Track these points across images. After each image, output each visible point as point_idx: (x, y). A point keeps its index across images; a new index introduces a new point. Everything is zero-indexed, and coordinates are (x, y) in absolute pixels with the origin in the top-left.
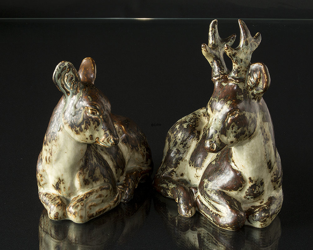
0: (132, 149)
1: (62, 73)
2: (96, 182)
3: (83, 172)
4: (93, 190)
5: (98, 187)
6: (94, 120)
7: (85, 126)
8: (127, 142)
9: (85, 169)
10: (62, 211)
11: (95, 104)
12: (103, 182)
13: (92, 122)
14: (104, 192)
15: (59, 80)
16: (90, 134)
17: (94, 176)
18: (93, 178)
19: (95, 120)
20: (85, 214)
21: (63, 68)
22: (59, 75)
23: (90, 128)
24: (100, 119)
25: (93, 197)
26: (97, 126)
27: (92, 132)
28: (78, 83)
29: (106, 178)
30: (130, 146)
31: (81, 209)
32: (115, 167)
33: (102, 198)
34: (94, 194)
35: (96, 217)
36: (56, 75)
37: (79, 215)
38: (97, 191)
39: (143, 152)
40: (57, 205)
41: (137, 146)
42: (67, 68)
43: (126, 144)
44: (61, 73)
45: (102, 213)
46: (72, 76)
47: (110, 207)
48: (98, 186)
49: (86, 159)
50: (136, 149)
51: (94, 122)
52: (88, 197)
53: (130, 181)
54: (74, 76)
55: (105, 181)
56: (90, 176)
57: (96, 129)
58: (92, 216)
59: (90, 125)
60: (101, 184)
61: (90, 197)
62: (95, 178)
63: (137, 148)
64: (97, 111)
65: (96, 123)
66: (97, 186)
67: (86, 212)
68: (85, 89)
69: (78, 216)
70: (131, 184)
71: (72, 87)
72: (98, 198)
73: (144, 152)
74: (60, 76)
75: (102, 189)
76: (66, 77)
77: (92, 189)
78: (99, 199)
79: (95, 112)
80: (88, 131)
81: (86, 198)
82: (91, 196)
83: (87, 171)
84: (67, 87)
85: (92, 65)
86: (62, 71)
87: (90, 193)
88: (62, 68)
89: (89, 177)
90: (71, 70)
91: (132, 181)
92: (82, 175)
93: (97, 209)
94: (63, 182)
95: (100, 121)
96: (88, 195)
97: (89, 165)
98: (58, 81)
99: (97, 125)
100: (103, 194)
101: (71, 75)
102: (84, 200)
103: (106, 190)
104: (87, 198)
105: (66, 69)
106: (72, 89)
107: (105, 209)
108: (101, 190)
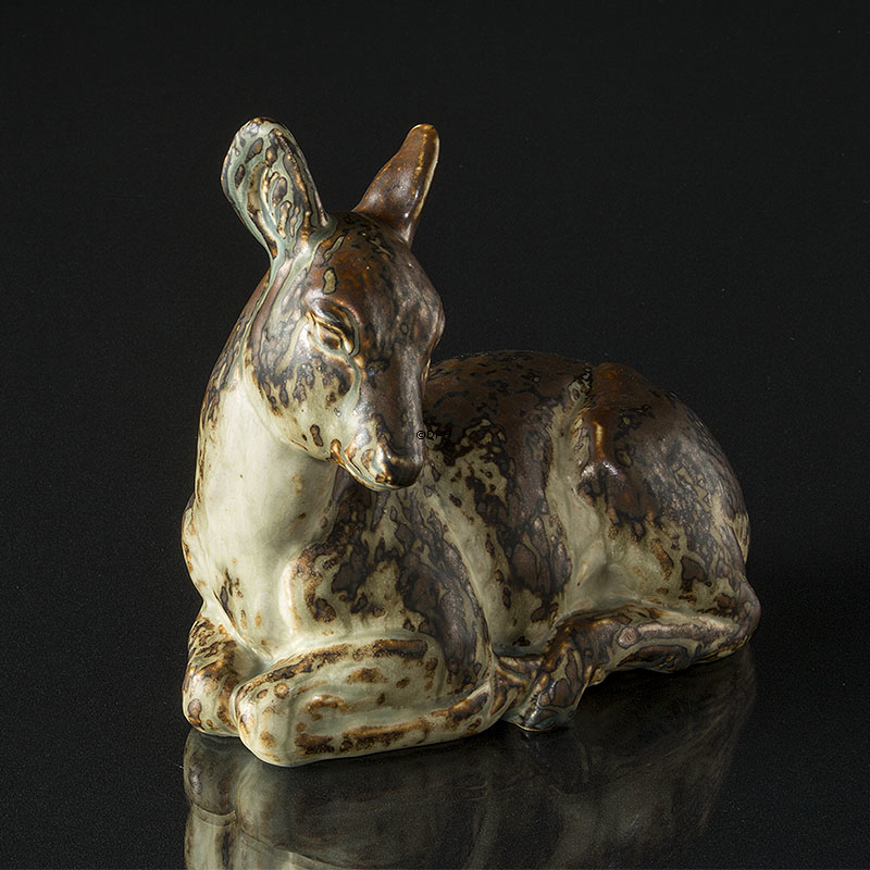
0: (618, 526)
1: (250, 163)
2: (363, 618)
3: (312, 567)
4: (345, 647)
5: (370, 641)
6: (329, 370)
7: (296, 388)
8: (599, 495)
9: (322, 557)
10: (214, 700)
11: (340, 308)
12: (398, 623)
13: (319, 377)
14: (390, 666)
15: (240, 187)
16: (313, 421)
17: (359, 591)
18: (353, 600)
19: (335, 371)
20: (284, 732)
21: (252, 146)
22: (241, 169)
23: (314, 399)
24: (351, 370)
25: (336, 673)
26: (337, 396)
27: (318, 415)
28: (304, 214)
29: (415, 611)
30: (612, 511)
31: (273, 710)
32: (501, 580)
33: (379, 687)
34: (343, 662)
35: (343, 755)
36: (231, 167)
37: (261, 729)
38: (358, 655)
39: (667, 547)
40: (203, 672)
41: (642, 520)
42: (265, 148)
43: (594, 500)
44: (246, 162)
45: (378, 747)
46: (282, 182)
47: (427, 731)
48: (372, 635)
49: (342, 521)
50: (633, 528)
51: (328, 375)
52: (314, 665)
53: (563, 651)
54: (290, 185)
55: (408, 621)
56: (340, 590)
57: (333, 405)
58: (325, 745)
59: (312, 385)
60: (387, 630)
61: (322, 669)
62: (363, 602)
63: (638, 527)
64: (343, 337)
65: (336, 382)
66: (365, 634)
67: (290, 723)
68: (328, 243)
69: (256, 732)
70: (565, 662)
71: (283, 226)
72: (355, 681)
73: (675, 552)
74: (243, 173)
75: (382, 650)
76: (266, 183)
77: (341, 643)
78: (364, 686)
79: (337, 338)
80: (304, 406)
81: (304, 671)
82: (327, 665)
83: (327, 565)
84: (269, 223)
85: (421, 157)
86: (249, 159)
87: (328, 657)
88: (248, 145)
89: (333, 591)
90: (280, 158)
91: (576, 654)
92: (306, 577)
93: (354, 724)
94: (240, 588)
95: (353, 379)
96: (317, 662)
97: (345, 546)
98: (235, 193)
99: (336, 391)
100: (383, 672)
101: (279, 178)
102: (296, 677)
103: (400, 660)
104: (308, 670)
105: (264, 152)
106: (284, 235)
107: (398, 734)
108: (376, 655)
